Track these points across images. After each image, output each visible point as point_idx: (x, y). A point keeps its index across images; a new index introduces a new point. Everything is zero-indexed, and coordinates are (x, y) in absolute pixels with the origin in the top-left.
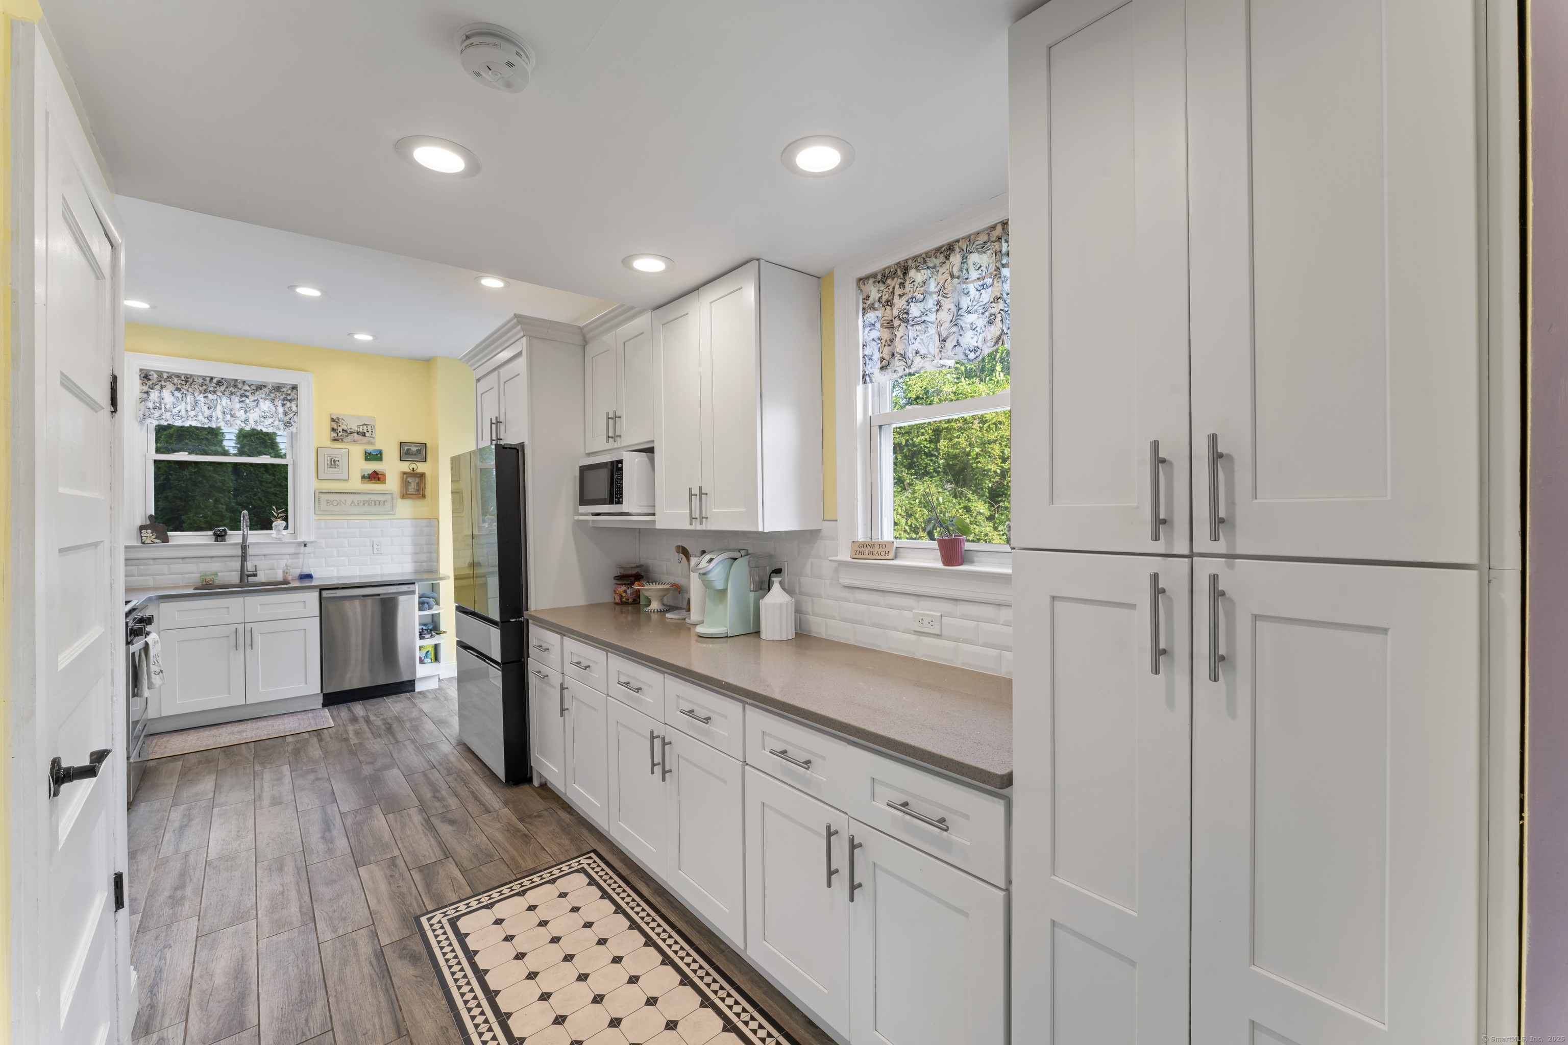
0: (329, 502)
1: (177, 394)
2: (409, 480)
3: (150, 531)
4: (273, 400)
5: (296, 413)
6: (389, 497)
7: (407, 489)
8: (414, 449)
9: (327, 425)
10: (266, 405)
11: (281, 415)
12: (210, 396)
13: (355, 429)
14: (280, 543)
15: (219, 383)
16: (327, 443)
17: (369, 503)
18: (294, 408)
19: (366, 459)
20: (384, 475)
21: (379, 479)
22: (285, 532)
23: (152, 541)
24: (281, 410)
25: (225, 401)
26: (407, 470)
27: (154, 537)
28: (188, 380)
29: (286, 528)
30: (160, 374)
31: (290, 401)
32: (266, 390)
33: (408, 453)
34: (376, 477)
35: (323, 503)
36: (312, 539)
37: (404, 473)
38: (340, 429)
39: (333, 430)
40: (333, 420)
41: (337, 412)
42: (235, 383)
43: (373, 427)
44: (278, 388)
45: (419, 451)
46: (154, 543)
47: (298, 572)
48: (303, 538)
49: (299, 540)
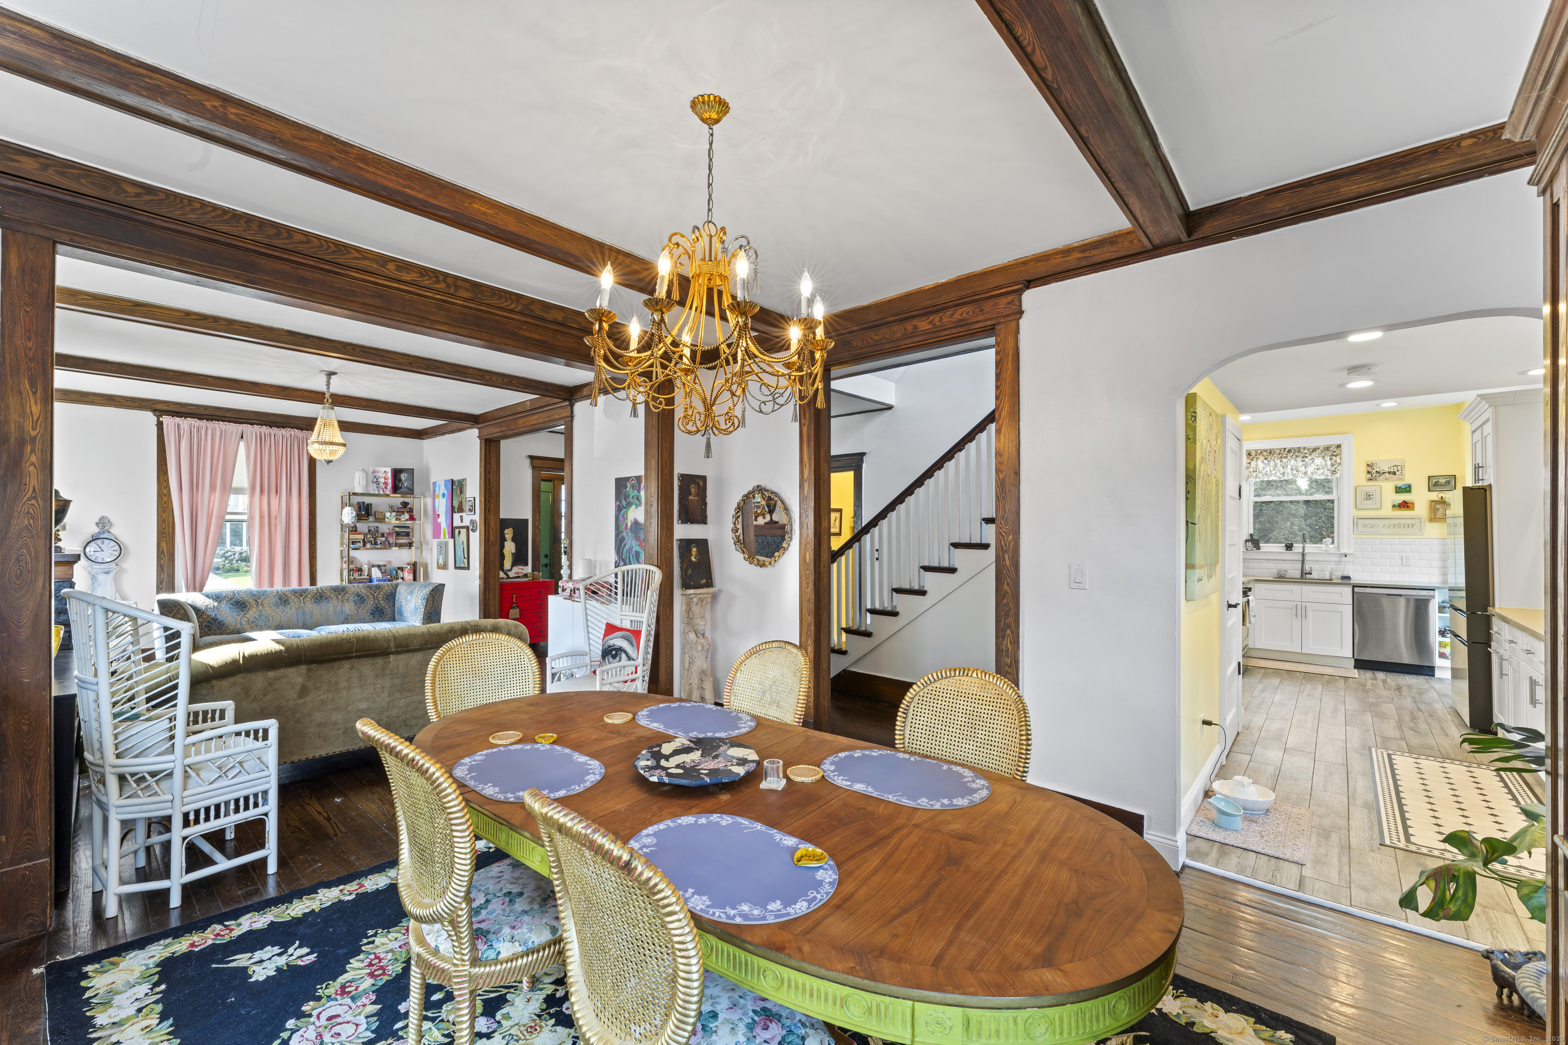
0: (1364, 526)
1: (1266, 461)
2: (1438, 506)
3: (1250, 543)
4: (1323, 457)
5: (1340, 464)
6: (1418, 521)
7: (1435, 514)
8: (1443, 481)
9: (1364, 469)
10: (1319, 461)
11: (1329, 467)
12: (1284, 460)
13: (1387, 469)
14: (1327, 553)
15: (1289, 451)
16: (1364, 482)
17: (1399, 526)
18: (1338, 461)
19: (1397, 492)
20: (1413, 504)
21: (1408, 507)
22: (1331, 546)
24: (1329, 463)
25: (1293, 462)
26: (1436, 499)
27: (1252, 546)
28: (1271, 452)
29: (1333, 543)
30: (1256, 451)
31: (1336, 456)
32: (1319, 451)
33: (1436, 484)
34: (1405, 505)
35: (1360, 525)
36: (1351, 551)
37: (1433, 501)
38: (1374, 471)
39: (1368, 472)
40: (1368, 465)
41: (1371, 459)
42: (1299, 450)
43: (1403, 467)
44: (1327, 448)
45: (1448, 483)
46: (1252, 550)
47: (1340, 574)
48: (1344, 550)
49: (1342, 552)
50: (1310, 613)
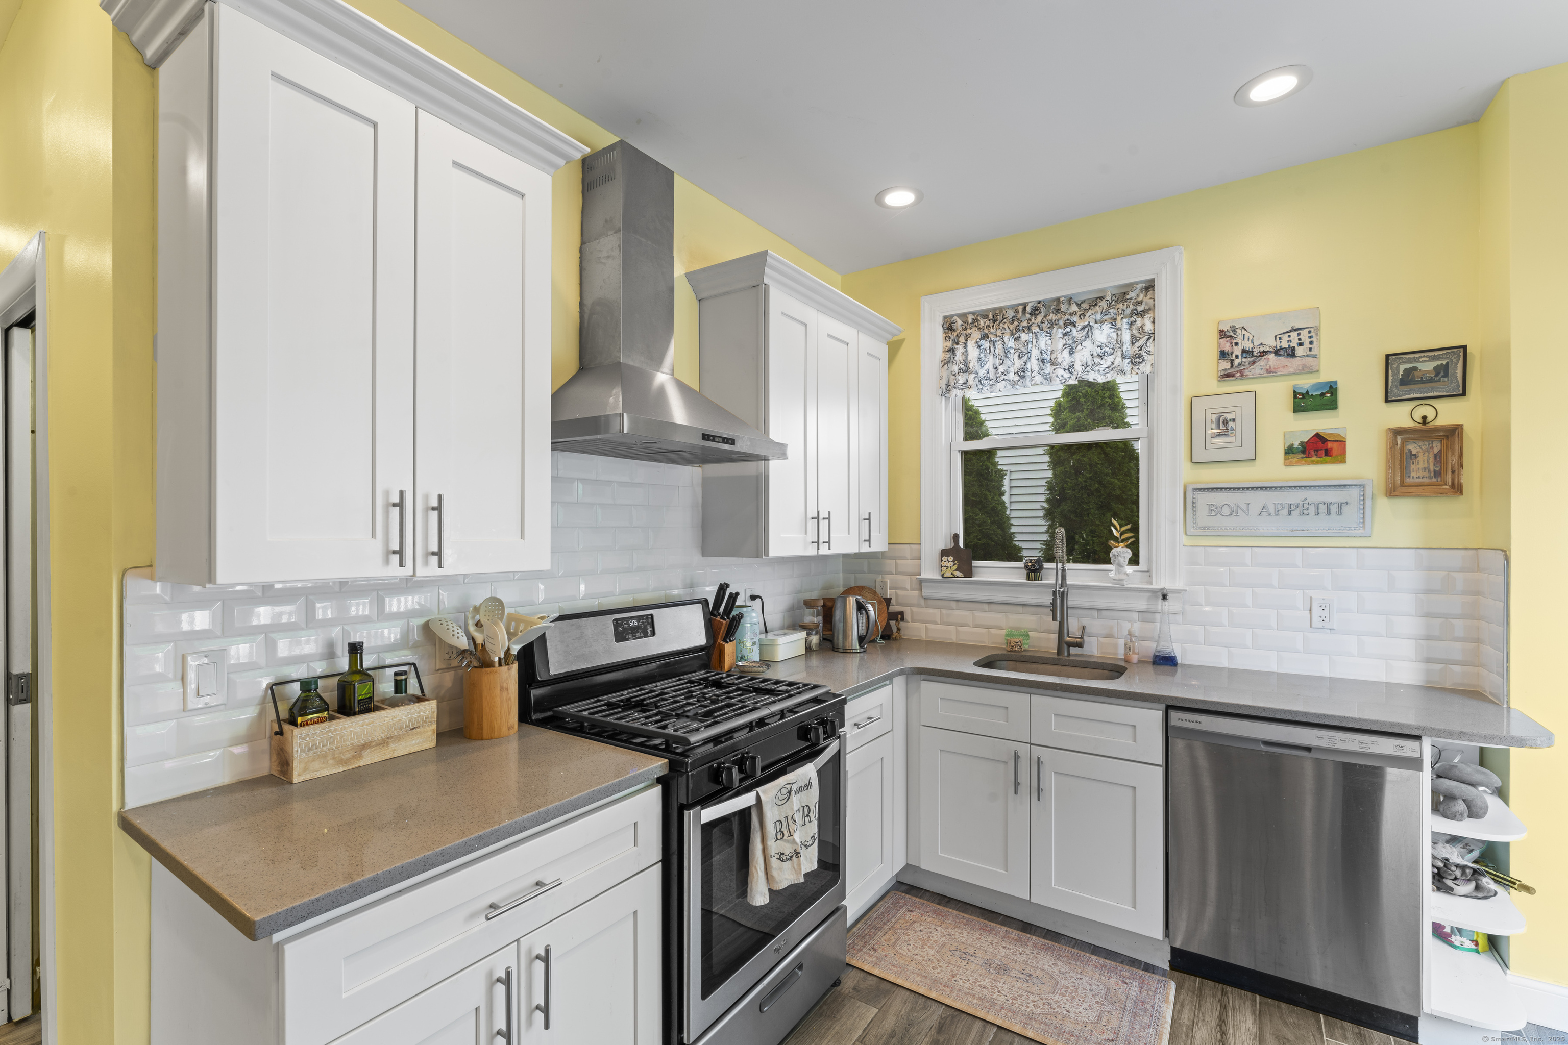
0: (1213, 510)
1: (986, 344)
2: (1413, 447)
3: (951, 558)
4: (1113, 321)
5: (1151, 336)
6: (1355, 493)
7: (1405, 471)
8: (1427, 367)
9: (1211, 345)
10: (1103, 334)
11: (1127, 347)
12: (1024, 337)
13: (1271, 343)
14: (1120, 588)
15: (1035, 311)
16: (1211, 385)
17: (1302, 509)
18: (1148, 327)
19: (1297, 409)
20: (1342, 443)
21: (1328, 453)
22: (1130, 569)
23: (952, 574)
24: (1126, 337)
25: (1044, 341)
26: (1408, 423)
27: (955, 567)
28: (995, 316)
29: (1134, 560)
30: (963, 316)
31: (1141, 314)
32: (1103, 304)
33: (1408, 379)
34: (1319, 447)
35: (1202, 511)
36: (1179, 585)
37: (1397, 432)
38: (1237, 351)
39: (1223, 355)
40: (1222, 334)
41: (1229, 316)
42: (1056, 305)
43: (1314, 332)
44: (1122, 296)
45: (1443, 371)
46: (955, 577)
47: (1149, 648)
48: (1161, 582)
49: (1156, 586)
50: (1051, 782)
